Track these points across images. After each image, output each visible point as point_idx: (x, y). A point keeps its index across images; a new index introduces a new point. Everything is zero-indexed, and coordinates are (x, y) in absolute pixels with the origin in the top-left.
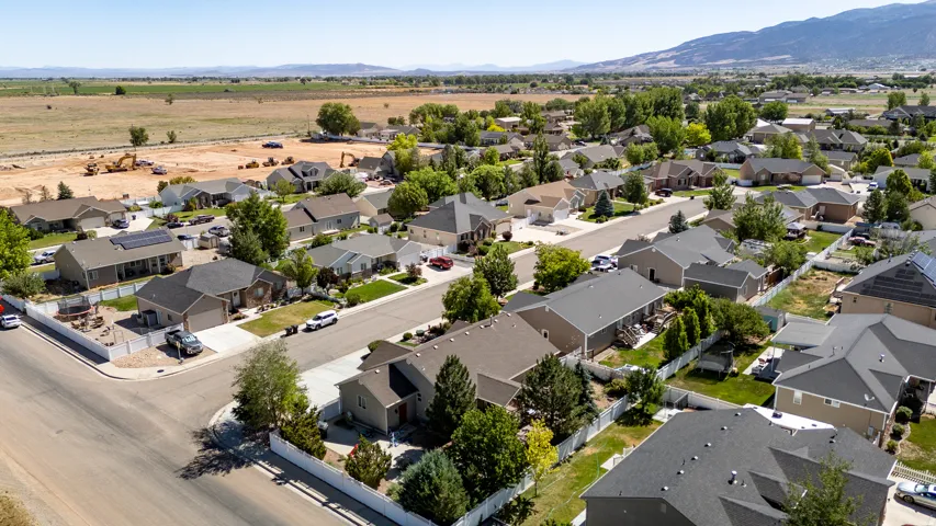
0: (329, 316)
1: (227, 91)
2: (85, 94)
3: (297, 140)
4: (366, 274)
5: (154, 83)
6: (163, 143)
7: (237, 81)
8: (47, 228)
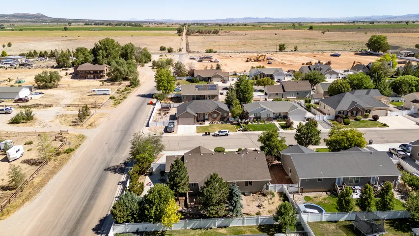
0: (224, 132)
1: (359, 28)
2: (297, 29)
3: (353, 53)
4: (269, 119)
5: (333, 24)
6: (292, 51)
7: (372, 23)
8: (202, 79)
